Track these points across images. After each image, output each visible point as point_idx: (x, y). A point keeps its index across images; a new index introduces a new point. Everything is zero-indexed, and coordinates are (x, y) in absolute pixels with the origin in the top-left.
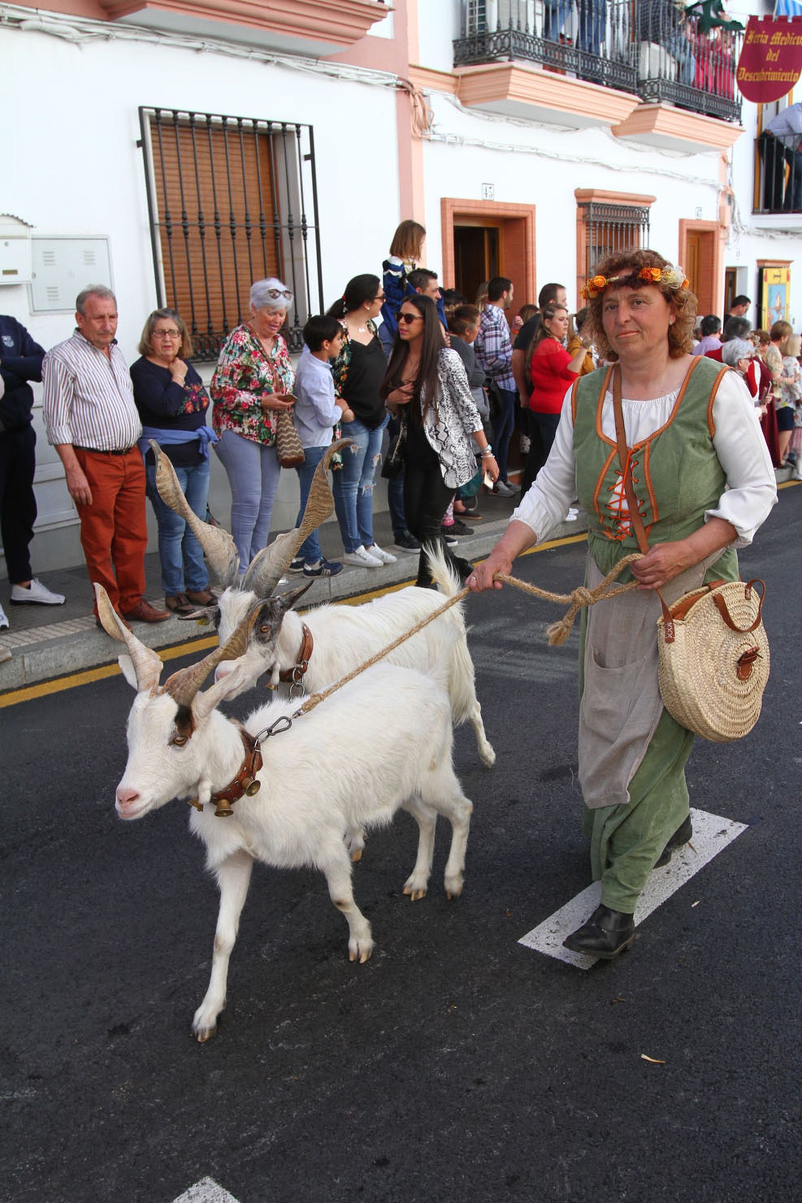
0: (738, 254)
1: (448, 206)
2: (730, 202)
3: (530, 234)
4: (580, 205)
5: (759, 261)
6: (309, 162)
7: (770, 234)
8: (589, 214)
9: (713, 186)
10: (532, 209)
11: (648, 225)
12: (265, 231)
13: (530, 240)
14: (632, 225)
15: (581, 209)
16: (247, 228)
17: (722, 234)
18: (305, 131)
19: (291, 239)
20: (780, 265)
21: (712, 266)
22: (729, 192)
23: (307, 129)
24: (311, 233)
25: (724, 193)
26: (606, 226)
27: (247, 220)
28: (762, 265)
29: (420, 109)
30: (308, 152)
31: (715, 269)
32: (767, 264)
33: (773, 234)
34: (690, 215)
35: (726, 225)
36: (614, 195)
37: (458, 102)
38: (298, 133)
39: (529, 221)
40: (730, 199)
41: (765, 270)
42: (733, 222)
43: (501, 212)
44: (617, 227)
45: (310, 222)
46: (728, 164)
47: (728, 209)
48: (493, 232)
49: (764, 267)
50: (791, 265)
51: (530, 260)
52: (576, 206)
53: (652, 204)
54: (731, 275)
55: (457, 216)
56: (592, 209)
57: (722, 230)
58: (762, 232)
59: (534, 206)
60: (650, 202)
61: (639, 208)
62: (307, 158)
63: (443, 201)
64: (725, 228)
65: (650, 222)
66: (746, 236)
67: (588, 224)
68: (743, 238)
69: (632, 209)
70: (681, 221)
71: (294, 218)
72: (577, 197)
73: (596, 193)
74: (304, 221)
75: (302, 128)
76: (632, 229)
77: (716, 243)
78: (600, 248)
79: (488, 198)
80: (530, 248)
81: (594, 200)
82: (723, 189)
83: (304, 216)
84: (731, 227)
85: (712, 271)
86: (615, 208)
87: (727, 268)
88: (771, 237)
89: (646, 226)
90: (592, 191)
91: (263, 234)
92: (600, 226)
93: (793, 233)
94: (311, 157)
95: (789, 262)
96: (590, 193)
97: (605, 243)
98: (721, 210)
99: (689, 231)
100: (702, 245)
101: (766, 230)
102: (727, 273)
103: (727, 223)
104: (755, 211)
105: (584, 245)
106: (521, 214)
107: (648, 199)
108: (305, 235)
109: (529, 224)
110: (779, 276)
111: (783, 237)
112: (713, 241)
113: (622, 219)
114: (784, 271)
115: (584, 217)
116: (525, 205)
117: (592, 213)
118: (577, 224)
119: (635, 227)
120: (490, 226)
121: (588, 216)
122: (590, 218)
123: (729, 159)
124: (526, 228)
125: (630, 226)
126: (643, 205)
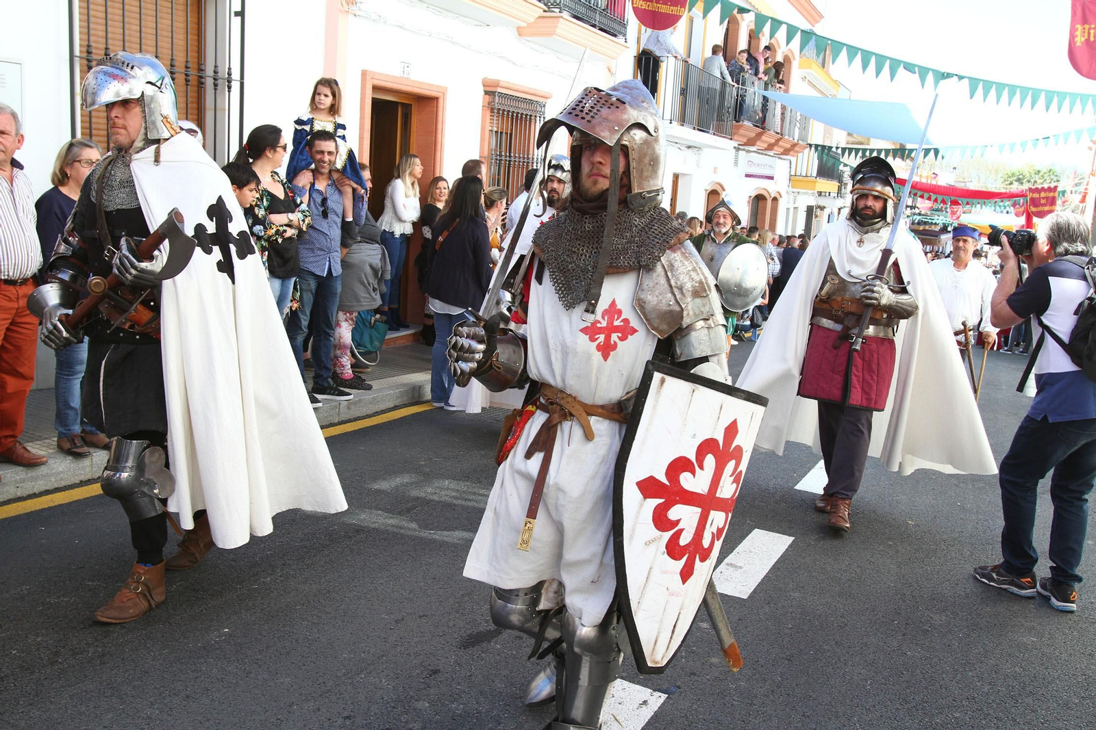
1: (368, 78)
3: (440, 114)
4: (486, 93)
6: (239, 18)
8: (494, 101)
10: (444, 91)
12: (190, 78)
13: (440, 118)
14: (531, 116)
15: (487, 96)
19: (215, 89)
24: (236, 87)
26: (508, 114)
30: (239, 9)
36: (517, 87)
39: (441, 101)
43: (415, 90)
44: (517, 116)
45: (236, 75)
48: (407, 108)
52: (483, 93)
53: (549, 100)
55: (376, 88)
56: (497, 98)
59: (446, 89)
60: (547, 98)
61: (537, 102)
62: (237, 14)
63: (365, 74)
67: (492, 110)
69: (531, 102)
71: (220, 69)
72: (484, 86)
73: (502, 84)
74: (229, 74)
76: (530, 119)
78: (502, 133)
79: (405, 76)
80: (439, 127)
81: (499, 90)
83: (229, 69)
86: (517, 99)
90: (499, 81)
91: (187, 81)
92: (503, 114)
94: (241, 14)
96: (497, 84)
97: (507, 129)
105: (487, 129)
106: (434, 94)
107: (546, 95)
108: (229, 88)
109: (441, 104)
113: (522, 109)
115: (489, 104)
116: (438, 86)
117: (497, 101)
118: (483, 109)
119: (532, 118)
120: (405, 102)
121: (493, 103)
122: (494, 105)
123: (613, 70)
124: (437, 107)
125: (528, 117)
126: (541, 100)
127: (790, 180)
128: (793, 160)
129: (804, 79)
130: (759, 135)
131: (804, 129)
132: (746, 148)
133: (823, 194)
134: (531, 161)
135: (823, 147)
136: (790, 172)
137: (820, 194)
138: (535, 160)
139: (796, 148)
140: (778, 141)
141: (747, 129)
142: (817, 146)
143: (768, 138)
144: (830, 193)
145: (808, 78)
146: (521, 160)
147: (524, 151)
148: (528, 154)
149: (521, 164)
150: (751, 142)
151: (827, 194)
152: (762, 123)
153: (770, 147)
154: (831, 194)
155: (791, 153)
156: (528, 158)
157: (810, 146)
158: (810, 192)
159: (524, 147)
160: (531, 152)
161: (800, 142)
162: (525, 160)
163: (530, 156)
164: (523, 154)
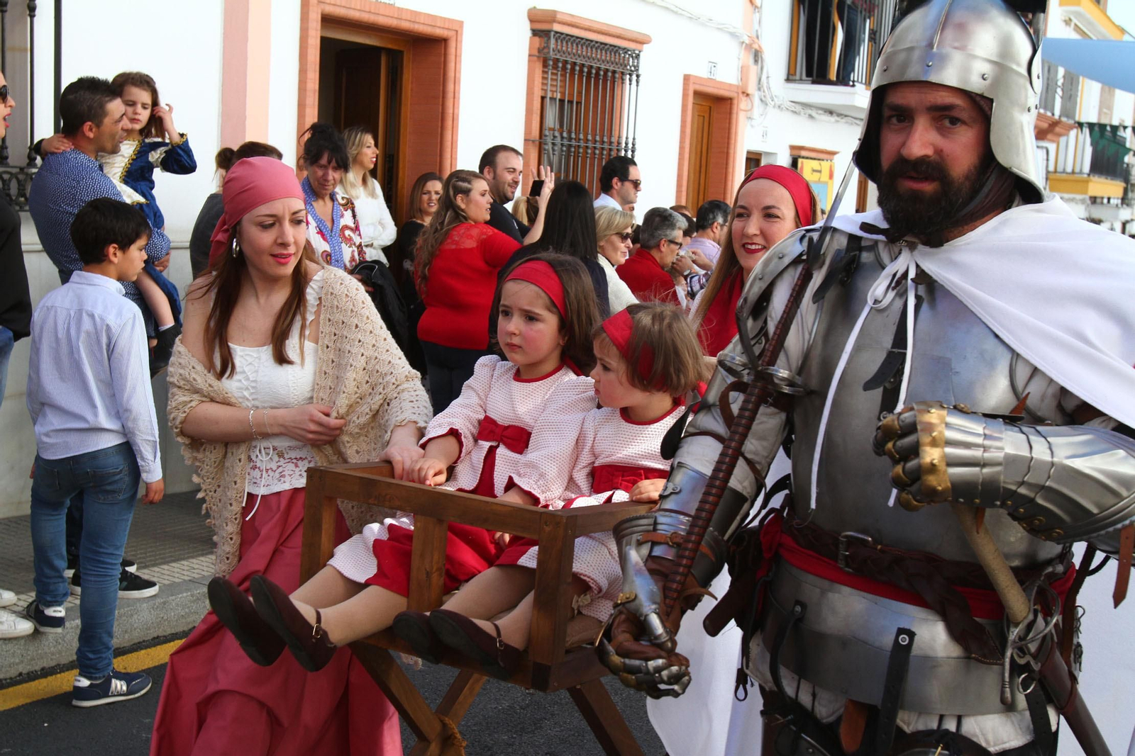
0: (764, 135)
1: (313, 1)
2: (756, 61)
3: (451, 65)
4: (535, 33)
5: (793, 148)
7: (810, 112)
8: (548, 47)
9: (733, 35)
10: (457, 27)
11: (638, 76)
13: (451, 74)
14: (614, 72)
15: (537, 39)
17: (743, 104)
20: (821, 156)
21: (728, 148)
22: (756, 46)
24: (44, 9)
25: (749, 47)
26: (573, 69)
28: (796, 153)
31: (731, 151)
32: (803, 153)
33: (814, 113)
34: (700, 71)
35: (749, 92)
36: (587, 24)
39: (452, 45)
40: (757, 56)
41: (800, 161)
42: (759, 89)
43: (405, 25)
44: (589, 73)
46: (756, 7)
47: (754, 69)
48: (395, 58)
49: (800, 157)
50: (836, 157)
51: (449, 103)
52: (529, 34)
53: (645, 45)
54: (754, 162)
55: (327, 20)
56: (553, 41)
57: (743, 98)
58: (798, 108)
59: (461, 23)
60: (642, 43)
61: (626, 50)
64: (748, 95)
65: (640, 72)
66: (776, 110)
67: (545, 65)
68: (772, 112)
69: (615, 49)
70: (687, 78)
72: (532, 21)
73: (559, 17)
76: (614, 77)
77: (734, 116)
78: (562, 101)
80: (450, 87)
81: (557, 27)
82: (747, 41)
84: (756, 96)
85: (728, 154)
86: (589, 43)
87: (749, 153)
88: (811, 116)
89: (634, 77)
90: (555, 12)
93: (839, 115)
95: (834, 153)
96: (551, 17)
97: (571, 94)
98: (744, 70)
99: (697, 94)
100: (713, 114)
101: (806, 105)
102: (748, 159)
103: (751, 89)
104: (790, 78)
105: (538, 94)
106: (438, 32)
107: (640, 38)
109: (452, 50)
110: (820, 171)
111: (826, 118)
112: (730, 113)
113: (599, 61)
114: (825, 165)
115: (540, 51)
116: (444, 19)
117: (552, 45)
118: (529, 61)
119: (617, 75)
120: (390, 46)
121: (545, 51)
122: (549, 53)
124: (445, 55)
125: (610, 74)
126: (631, 45)
127: (1047, 179)
128: (1052, 147)
129: (1068, 22)
131: (1070, 98)
133: (1098, 200)
135: (1102, 127)
136: (1047, 166)
137: (1094, 200)
138: (624, 145)
139: (1058, 129)
142: (1091, 126)
144: (1109, 199)
145: (1075, 20)
146: (598, 145)
147: (602, 130)
148: (610, 136)
149: (597, 152)
151: (1105, 201)
154: (1112, 201)
155: (1049, 136)
156: (611, 143)
157: (1080, 125)
158: (1079, 197)
159: (603, 124)
160: (615, 133)
161: (1064, 119)
162: (606, 146)
163: (614, 139)
164: (602, 137)
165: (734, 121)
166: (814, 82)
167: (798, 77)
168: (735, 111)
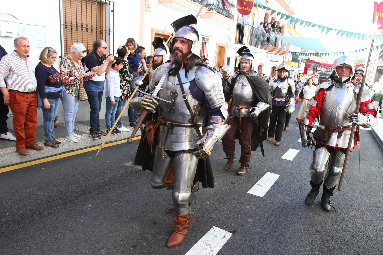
1: (153, 31)
2: (229, 40)
5: (236, 56)
6: (113, 12)
9: (225, 35)
12: (97, 31)
16: (92, 29)
17: (227, 49)
18: (112, 4)
19: (105, 34)
22: (229, 37)
23: (113, 3)
24: (112, 33)
27: (92, 27)
28: (236, 57)
29: (147, 2)
30: (113, 10)
34: (219, 42)
37: (158, 2)
38: (110, 3)
41: (237, 59)
42: (230, 45)
45: (112, 30)
47: (229, 42)
53: (209, 38)
54: (229, 59)
55: (156, 34)
62: (112, 11)
63: (152, 29)
64: (228, 46)
70: (217, 43)
71: (107, 28)
74: (110, 29)
75: (111, 2)
77: (225, 50)
79: (165, 30)
83: (110, 28)
85: (224, 57)
87: (228, 57)
94: (113, 11)
98: (227, 42)
99: (219, 46)
100: (222, 50)
104: (235, 43)
107: (209, 36)
108: (110, 33)
120: (165, 38)
123: (230, 29)
126: (207, 38)
128: (285, 56)
129: (288, 32)
130: (274, 49)
131: (288, 47)
132: (270, 53)
134: (204, 56)
135: (294, 52)
137: (292, 66)
138: (206, 56)
139: (285, 53)
140: (280, 50)
141: (271, 47)
142: (292, 52)
143: (277, 50)
144: (295, 66)
145: (290, 32)
150: (272, 51)
152: (275, 45)
153: (278, 52)
155: (284, 54)
156: (203, 55)
157: (290, 52)
158: (289, 66)
159: (202, 52)
160: (204, 53)
161: (287, 51)
162: (203, 56)
163: (204, 55)
164: (202, 54)
165: (225, 51)
166: (240, 44)
167: (237, 43)
168: (225, 49)
